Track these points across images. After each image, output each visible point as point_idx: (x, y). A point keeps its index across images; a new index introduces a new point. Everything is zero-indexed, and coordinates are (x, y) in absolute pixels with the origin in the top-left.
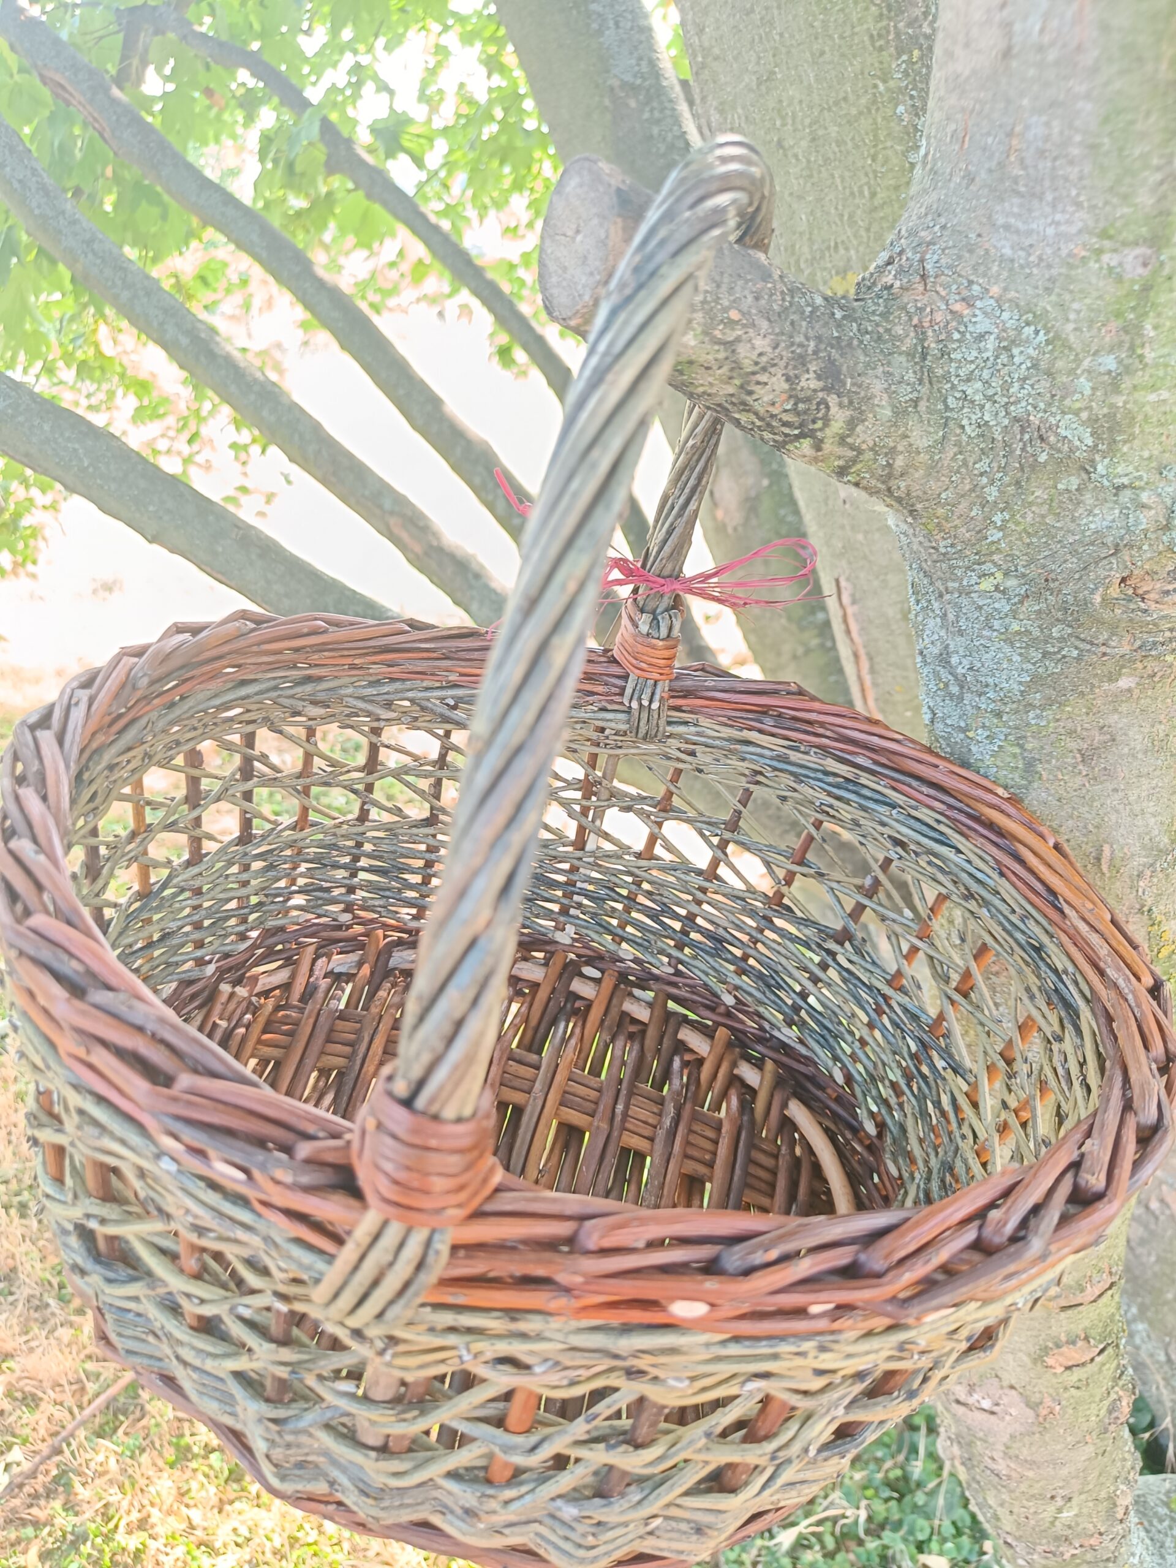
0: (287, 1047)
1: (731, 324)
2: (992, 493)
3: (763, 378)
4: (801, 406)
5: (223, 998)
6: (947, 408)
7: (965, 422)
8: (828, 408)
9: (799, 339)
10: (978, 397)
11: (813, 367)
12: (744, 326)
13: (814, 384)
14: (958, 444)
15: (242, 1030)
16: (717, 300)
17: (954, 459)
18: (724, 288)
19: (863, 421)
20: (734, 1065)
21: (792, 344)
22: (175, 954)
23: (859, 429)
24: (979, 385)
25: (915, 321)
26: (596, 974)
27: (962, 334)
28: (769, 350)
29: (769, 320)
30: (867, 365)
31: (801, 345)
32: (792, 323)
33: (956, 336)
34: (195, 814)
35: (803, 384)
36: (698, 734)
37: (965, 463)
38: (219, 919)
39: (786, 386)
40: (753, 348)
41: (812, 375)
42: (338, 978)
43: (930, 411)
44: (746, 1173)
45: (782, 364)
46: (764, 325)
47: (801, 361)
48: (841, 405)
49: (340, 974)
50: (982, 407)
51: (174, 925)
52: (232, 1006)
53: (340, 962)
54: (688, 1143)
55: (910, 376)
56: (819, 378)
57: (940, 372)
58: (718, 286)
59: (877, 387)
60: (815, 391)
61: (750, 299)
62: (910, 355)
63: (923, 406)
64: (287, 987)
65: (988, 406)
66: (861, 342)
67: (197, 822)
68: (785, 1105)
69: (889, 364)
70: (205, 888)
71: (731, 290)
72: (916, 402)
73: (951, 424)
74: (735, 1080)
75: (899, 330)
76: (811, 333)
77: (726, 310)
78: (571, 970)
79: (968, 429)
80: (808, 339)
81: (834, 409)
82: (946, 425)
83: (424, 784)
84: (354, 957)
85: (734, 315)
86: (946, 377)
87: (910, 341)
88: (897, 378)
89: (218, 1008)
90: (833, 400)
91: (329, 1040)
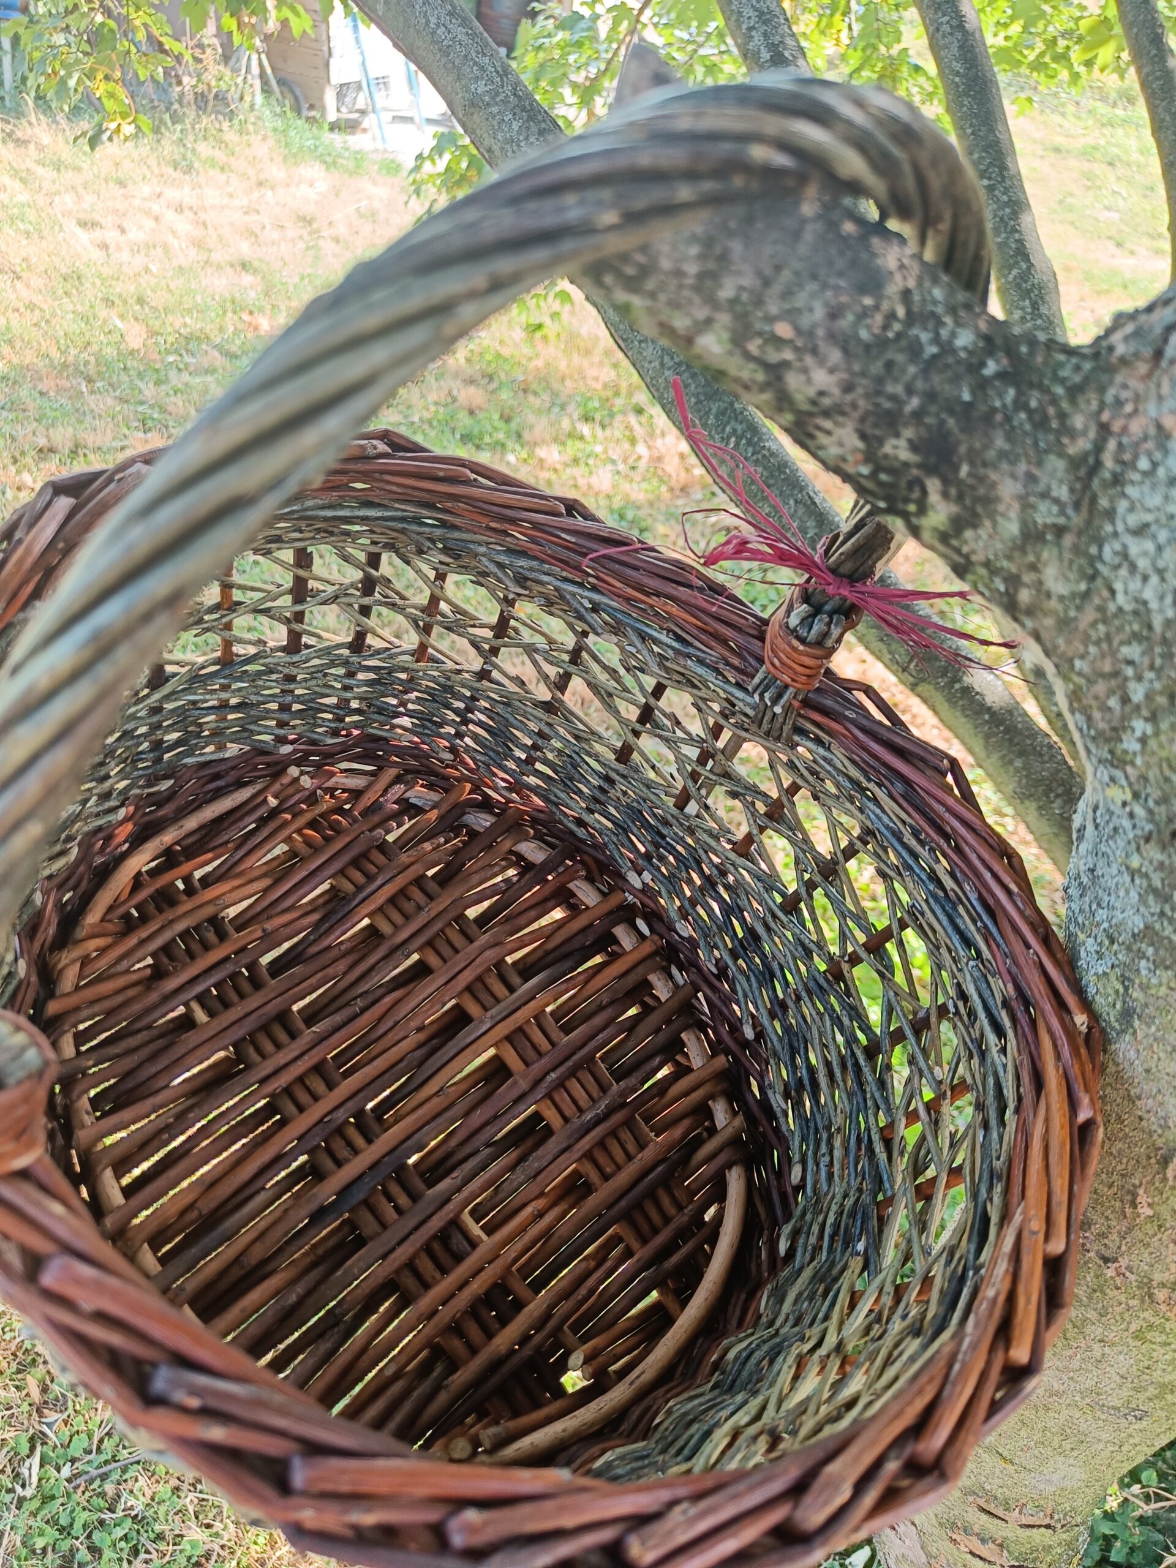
0: (316, 850)
1: (777, 341)
2: (1137, 692)
3: (827, 424)
4: (883, 477)
5: (286, 780)
6: (1100, 557)
7: (1118, 586)
8: (924, 492)
9: (895, 388)
10: (1143, 563)
11: (908, 433)
12: (797, 349)
13: (905, 455)
14: (1101, 609)
15: (288, 817)
16: (759, 302)
17: (1094, 624)
18: (777, 289)
19: (975, 526)
20: (712, 1097)
21: (879, 393)
22: (255, 723)
23: (969, 534)
24: (1150, 546)
25: (1105, 416)
26: (645, 930)
27: (1155, 465)
28: (836, 391)
29: (846, 351)
30: (1003, 455)
31: (893, 398)
32: (889, 365)
33: (1143, 464)
34: (298, 608)
35: (887, 449)
36: (825, 759)
37: (1108, 638)
38: (310, 709)
39: (860, 445)
40: (809, 381)
41: (902, 443)
42: (408, 808)
43: (1076, 549)
44: (638, 1205)
45: (856, 415)
46: (835, 356)
47: (891, 421)
48: (945, 495)
49: (415, 806)
50: (1145, 578)
51: (254, 699)
52: (290, 790)
53: (419, 794)
54: (601, 1144)
55: (1063, 492)
56: (914, 447)
57: (1104, 503)
58: (767, 283)
59: (1008, 489)
60: (906, 465)
61: (819, 313)
62: (1075, 463)
63: (1068, 540)
64: (356, 794)
65: (1154, 579)
66: (1008, 419)
67: (299, 617)
68: (729, 1166)
69: (1039, 464)
70: (299, 678)
71: (787, 294)
72: (1060, 531)
73: (1099, 582)
74: (702, 1112)
75: (1078, 421)
76: (920, 385)
77: (770, 319)
78: (626, 914)
79: (1120, 599)
80: (910, 391)
81: (934, 497)
82: (1092, 578)
83: (552, 671)
84: (434, 796)
85: (783, 330)
86: (1110, 514)
87: (1083, 444)
88: (1041, 487)
89: (277, 787)
90: (933, 486)
91: (355, 863)
